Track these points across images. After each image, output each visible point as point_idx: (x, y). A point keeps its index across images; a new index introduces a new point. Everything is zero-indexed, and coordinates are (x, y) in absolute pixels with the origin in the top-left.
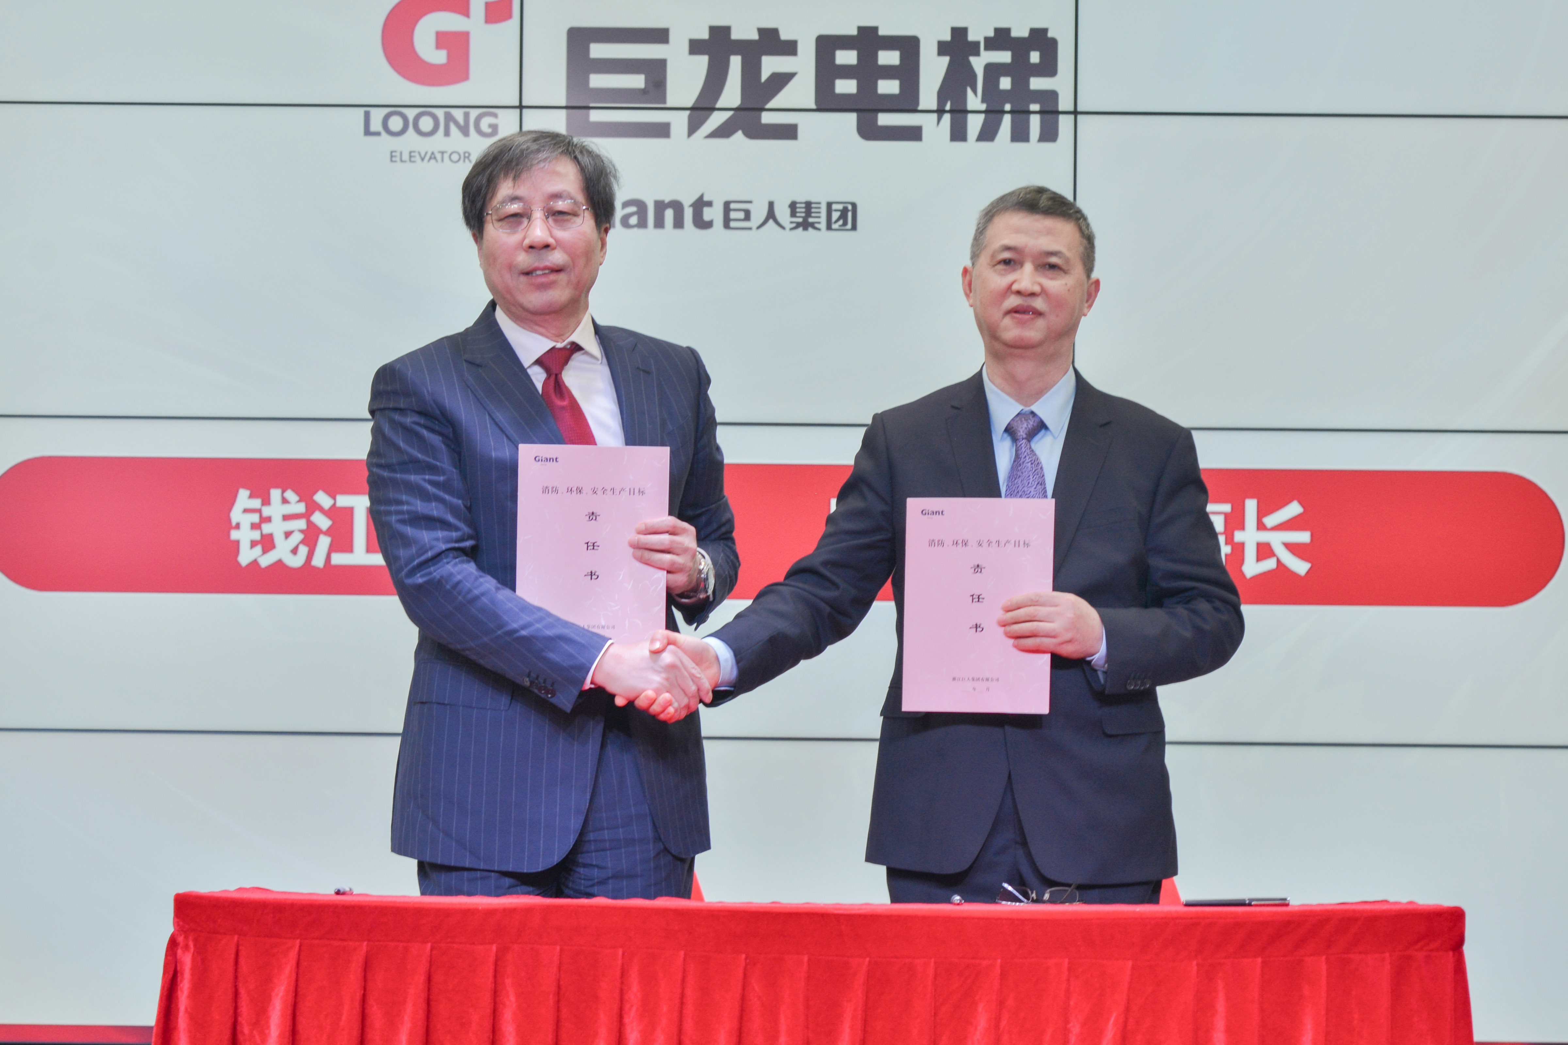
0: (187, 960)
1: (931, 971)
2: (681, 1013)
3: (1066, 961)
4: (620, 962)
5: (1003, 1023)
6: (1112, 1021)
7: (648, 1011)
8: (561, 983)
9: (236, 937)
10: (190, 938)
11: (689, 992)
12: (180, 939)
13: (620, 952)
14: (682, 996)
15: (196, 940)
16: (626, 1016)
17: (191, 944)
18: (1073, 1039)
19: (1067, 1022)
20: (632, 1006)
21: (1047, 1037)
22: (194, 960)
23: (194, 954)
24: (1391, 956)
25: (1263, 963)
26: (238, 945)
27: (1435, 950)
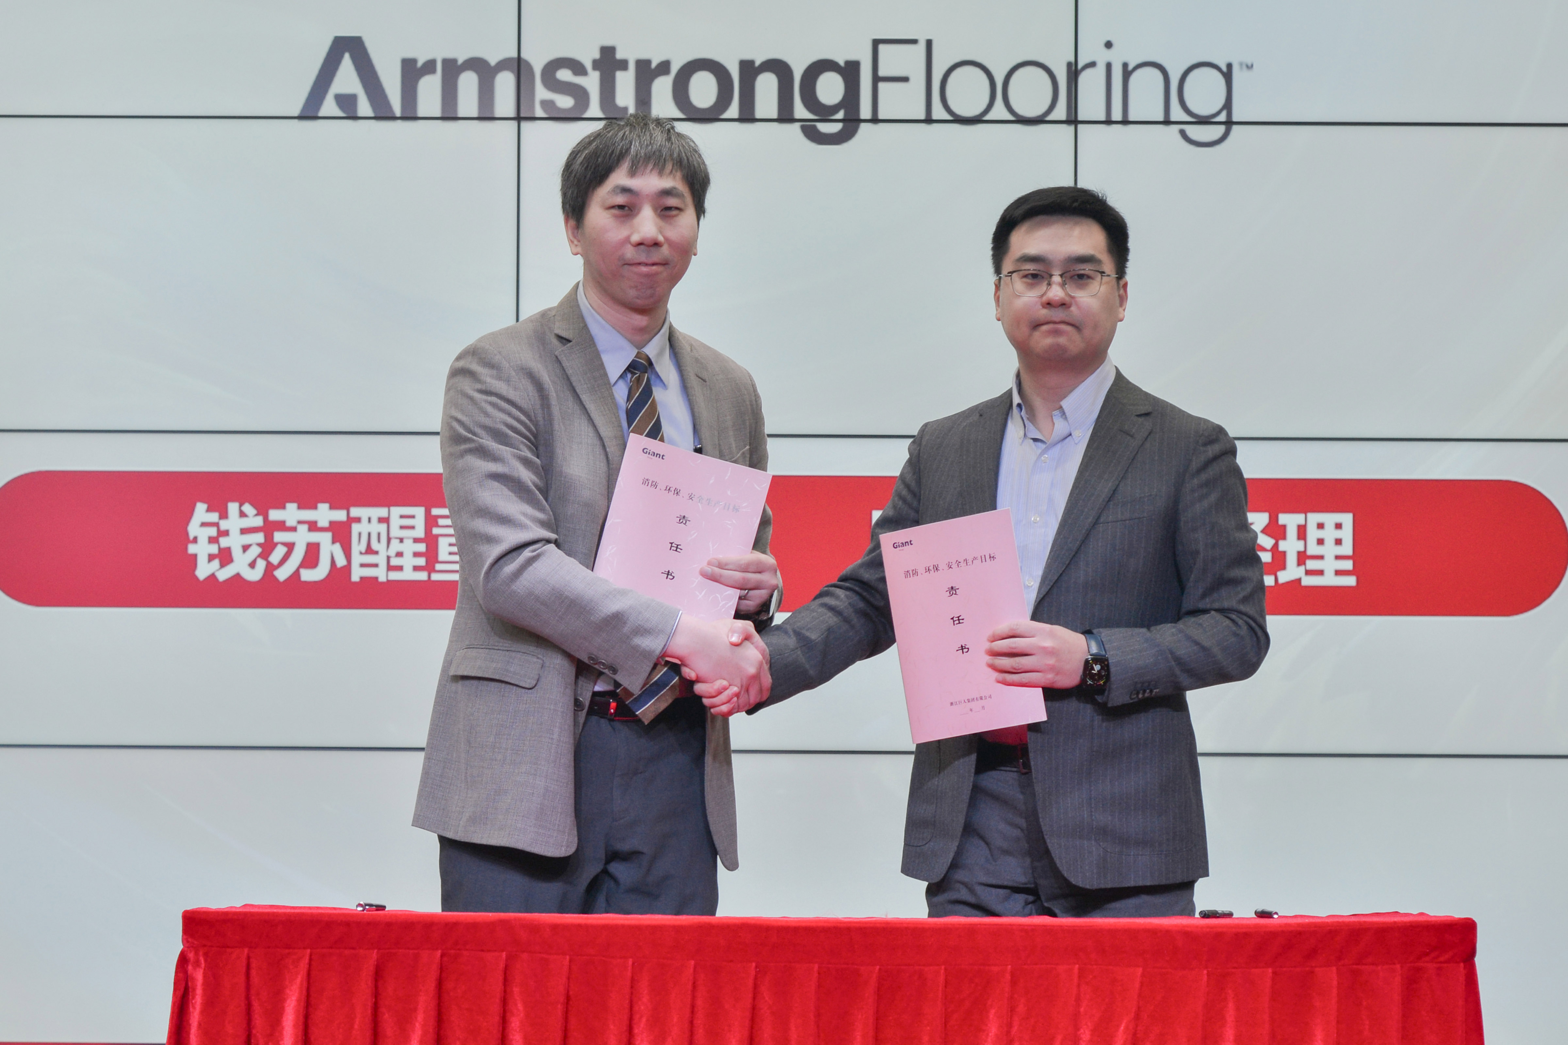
0: (199, 976)
1: (942, 978)
2: (691, 1023)
3: (1077, 967)
4: (629, 974)
5: (1015, 1029)
6: (1122, 1028)
7: (658, 1022)
8: (571, 993)
9: (246, 951)
10: (201, 953)
11: (699, 1002)
12: (191, 955)
13: (630, 961)
14: (693, 1007)
15: (206, 955)
16: (635, 1026)
17: (202, 958)
19: (1077, 1028)
20: (641, 1017)
22: (205, 976)
23: (205, 970)
24: (1402, 967)
25: (1274, 973)
26: (249, 958)
27: (1445, 962)
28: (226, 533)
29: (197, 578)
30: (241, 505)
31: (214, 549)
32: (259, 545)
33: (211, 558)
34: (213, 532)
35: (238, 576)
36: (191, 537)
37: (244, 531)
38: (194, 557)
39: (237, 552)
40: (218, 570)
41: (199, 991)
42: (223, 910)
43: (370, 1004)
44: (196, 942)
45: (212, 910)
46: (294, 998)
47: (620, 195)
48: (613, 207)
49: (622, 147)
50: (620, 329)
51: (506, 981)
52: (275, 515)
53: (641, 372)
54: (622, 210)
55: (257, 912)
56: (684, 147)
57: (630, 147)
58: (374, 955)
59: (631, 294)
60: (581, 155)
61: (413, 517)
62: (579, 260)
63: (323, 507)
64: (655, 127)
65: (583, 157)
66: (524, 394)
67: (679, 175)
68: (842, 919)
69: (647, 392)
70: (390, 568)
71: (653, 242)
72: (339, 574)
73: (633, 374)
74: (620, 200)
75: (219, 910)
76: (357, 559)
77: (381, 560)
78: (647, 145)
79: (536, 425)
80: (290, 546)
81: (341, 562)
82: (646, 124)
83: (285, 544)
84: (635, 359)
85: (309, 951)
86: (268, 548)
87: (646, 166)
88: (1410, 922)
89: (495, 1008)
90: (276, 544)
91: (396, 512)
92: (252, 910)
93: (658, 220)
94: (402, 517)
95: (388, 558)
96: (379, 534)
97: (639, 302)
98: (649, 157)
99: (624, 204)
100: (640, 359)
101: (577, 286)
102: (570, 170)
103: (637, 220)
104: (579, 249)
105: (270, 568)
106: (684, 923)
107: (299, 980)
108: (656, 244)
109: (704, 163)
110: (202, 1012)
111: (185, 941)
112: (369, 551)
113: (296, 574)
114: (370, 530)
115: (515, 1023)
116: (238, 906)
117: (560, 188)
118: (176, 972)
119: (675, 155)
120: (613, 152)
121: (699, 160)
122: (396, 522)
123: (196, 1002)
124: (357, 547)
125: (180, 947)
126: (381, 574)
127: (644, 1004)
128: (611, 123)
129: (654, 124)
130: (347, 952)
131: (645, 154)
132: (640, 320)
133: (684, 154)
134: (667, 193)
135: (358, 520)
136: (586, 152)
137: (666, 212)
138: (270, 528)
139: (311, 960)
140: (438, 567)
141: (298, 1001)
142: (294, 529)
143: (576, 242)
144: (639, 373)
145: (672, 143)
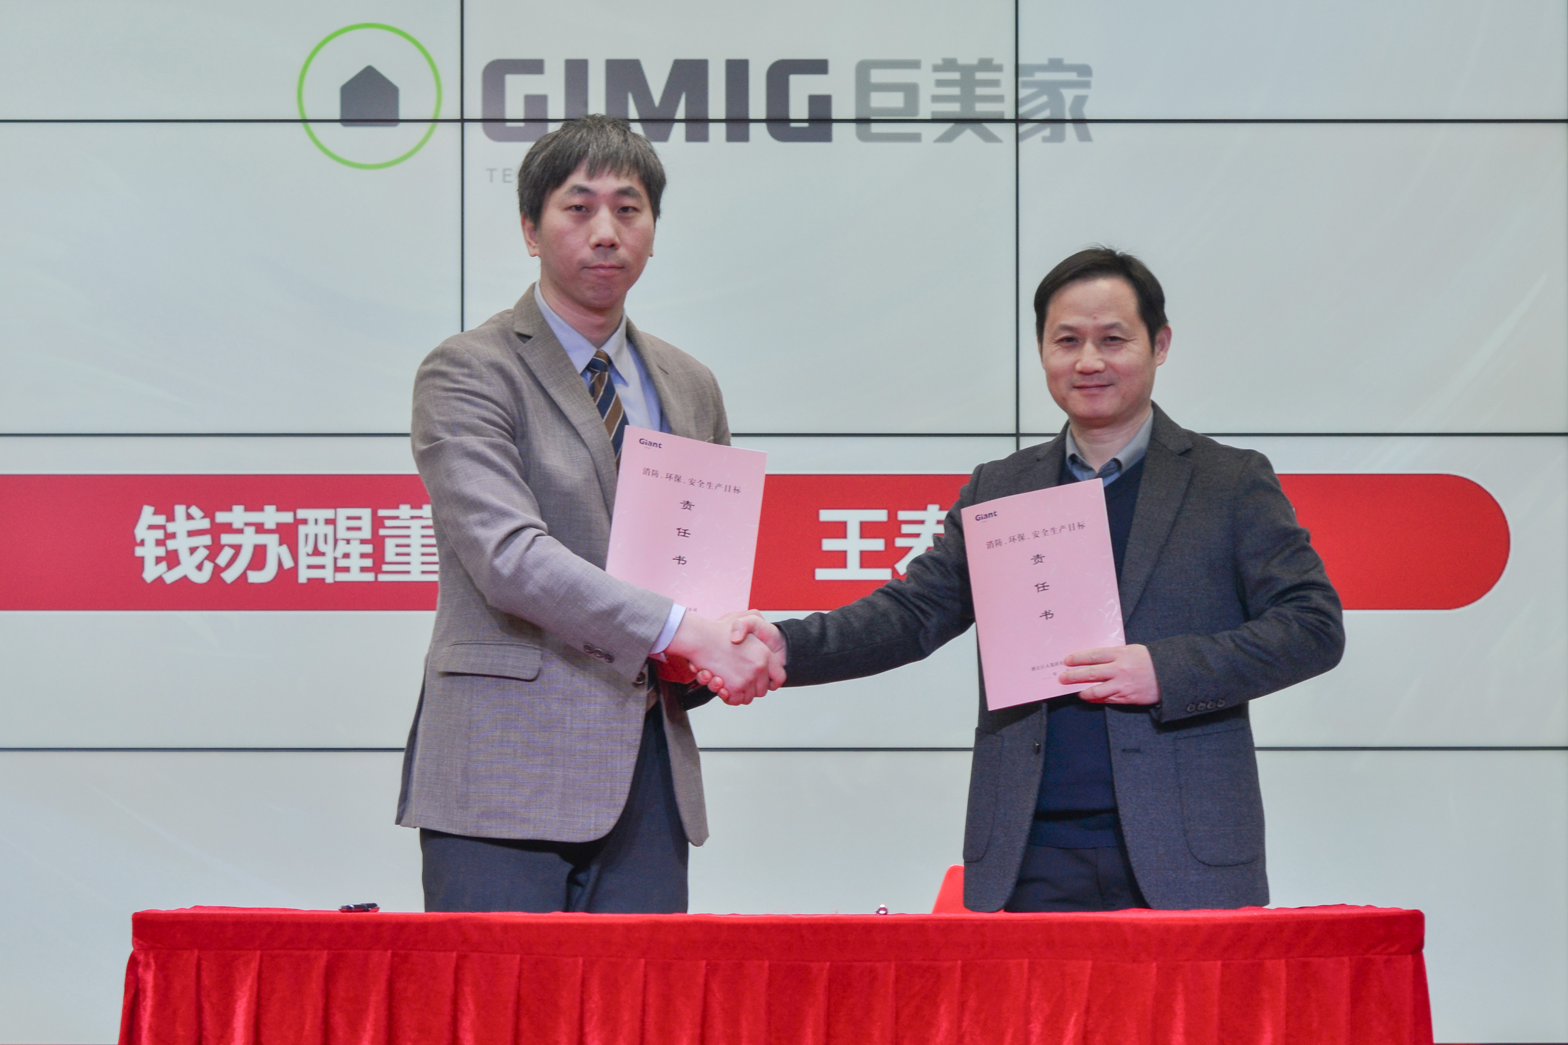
0: (149, 978)
1: (892, 973)
2: (643, 1022)
3: (1027, 961)
4: (580, 971)
5: (965, 1024)
6: (1073, 1020)
7: (610, 1020)
8: (521, 991)
9: (196, 952)
10: (151, 956)
11: (651, 1000)
12: (141, 957)
13: (580, 960)
14: (644, 1004)
15: (156, 958)
16: (586, 1025)
17: (152, 961)
18: (1034, 1039)
19: (1028, 1022)
20: (593, 1015)
21: (1008, 1038)
22: (155, 978)
23: (155, 972)
24: (1350, 959)
25: (1223, 965)
26: (199, 959)
27: (1395, 953)
28: (173, 536)
29: (143, 580)
30: (188, 508)
31: (161, 552)
32: (206, 547)
33: (158, 560)
34: (160, 534)
35: (185, 578)
36: (138, 540)
37: (191, 534)
38: (142, 559)
39: (184, 555)
40: (165, 573)
41: (150, 993)
42: (173, 912)
43: (321, 1005)
44: (145, 944)
45: (162, 912)
46: (245, 1000)
47: (578, 195)
48: (569, 208)
49: (580, 149)
50: (578, 328)
51: (457, 981)
52: (222, 517)
53: (602, 371)
54: (579, 212)
55: (207, 914)
56: (640, 147)
57: (588, 150)
58: (324, 955)
59: (590, 295)
60: (538, 156)
61: (359, 518)
62: (537, 261)
63: (270, 509)
64: (612, 129)
65: (540, 158)
66: (497, 389)
67: (636, 175)
68: (793, 916)
69: (610, 390)
70: (337, 569)
71: (611, 244)
72: (286, 576)
73: (594, 373)
74: (577, 200)
75: (168, 912)
76: (304, 560)
77: (328, 561)
78: (604, 148)
79: (513, 418)
80: (237, 548)
81: (288, 563)
82: (603, 126)
83: (231, 546)
84: (595, 358)
85: (258, 953)
86: (215, 550)
87: (604, 168)
88: (1358, 914)
89: (447, 1008)
90: (223, 547)
91: (343, 513)
92: (201, 912)
93: (616, 221)
94: (349, 518)
95: (335, 559)
96: (326, 536)
97: (597, 303)
98: (607, 159)
99: (582, 204)
100: (599, 357)
101: (533, 287)
102: (527, 171)
103: (594, 221)
104: (537, 251)
105: (218, 570)
106: (633, 921)
107: (249, 981)
108: (613, 246)
109: (660, 164)
110: (154, 1014)
111: (135, 943)
112: (316, 552)
113: (243, 576)
114: (316, 532)
115: (467, 1023)
116: (188, 908)
117: (517, 188)
118: (127, 975)
119: (632, 156)
120: (571, 154)
121: (655, 161)
122: (342, 523)
123: (146, 1005)
124: (304, 549)
125: (129, 949)
126: (329, 575)
127: (595, 1002)
128: (568, 124)
129: (611, 126)
130: (298, 953)
131: (603, 156)
132: (598, 320)
133: (640, 156)
134: (624, 192)
135: (305, 522)
136: (544, 154)
137: (623, 212)
138: (217, 530)
139: (261, 961)
140: (385, 568)
141: (249, 1002)
142: (240, 531)
143: (533, 244)
144: (599, 371)
145: (629, 145)
